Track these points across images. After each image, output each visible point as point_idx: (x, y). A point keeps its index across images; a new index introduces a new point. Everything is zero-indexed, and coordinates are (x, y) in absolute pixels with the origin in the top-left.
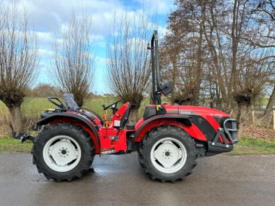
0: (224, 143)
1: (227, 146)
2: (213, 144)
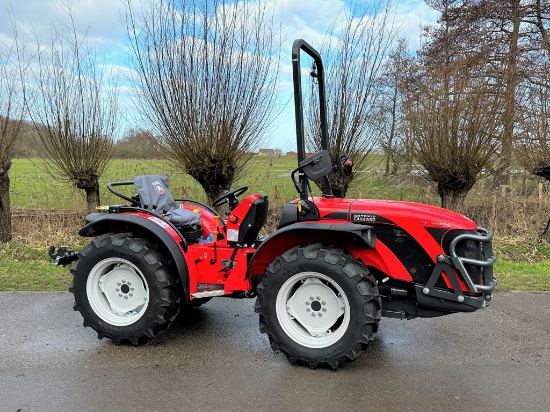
0: (452, 291)
1: (461, 298)
2: (426, 290)
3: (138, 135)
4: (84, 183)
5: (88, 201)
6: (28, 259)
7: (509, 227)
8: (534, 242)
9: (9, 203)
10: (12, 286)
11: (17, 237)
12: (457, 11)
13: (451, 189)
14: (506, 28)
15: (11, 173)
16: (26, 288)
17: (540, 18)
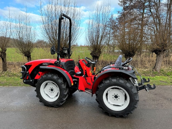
3: (40, 41)
4: (27, 55)
5: (28, 60)
6: (12, 76)
7: (144, 66)
8: (151, 70)
9: (6, 60)
10: (8, 85)
11: (8, 70)
12: (127, 7)
13: (128, 56)
14: (141, 11)
15: (6, 52)
16: (11, 85)
17: (150, 8)
